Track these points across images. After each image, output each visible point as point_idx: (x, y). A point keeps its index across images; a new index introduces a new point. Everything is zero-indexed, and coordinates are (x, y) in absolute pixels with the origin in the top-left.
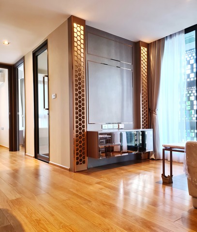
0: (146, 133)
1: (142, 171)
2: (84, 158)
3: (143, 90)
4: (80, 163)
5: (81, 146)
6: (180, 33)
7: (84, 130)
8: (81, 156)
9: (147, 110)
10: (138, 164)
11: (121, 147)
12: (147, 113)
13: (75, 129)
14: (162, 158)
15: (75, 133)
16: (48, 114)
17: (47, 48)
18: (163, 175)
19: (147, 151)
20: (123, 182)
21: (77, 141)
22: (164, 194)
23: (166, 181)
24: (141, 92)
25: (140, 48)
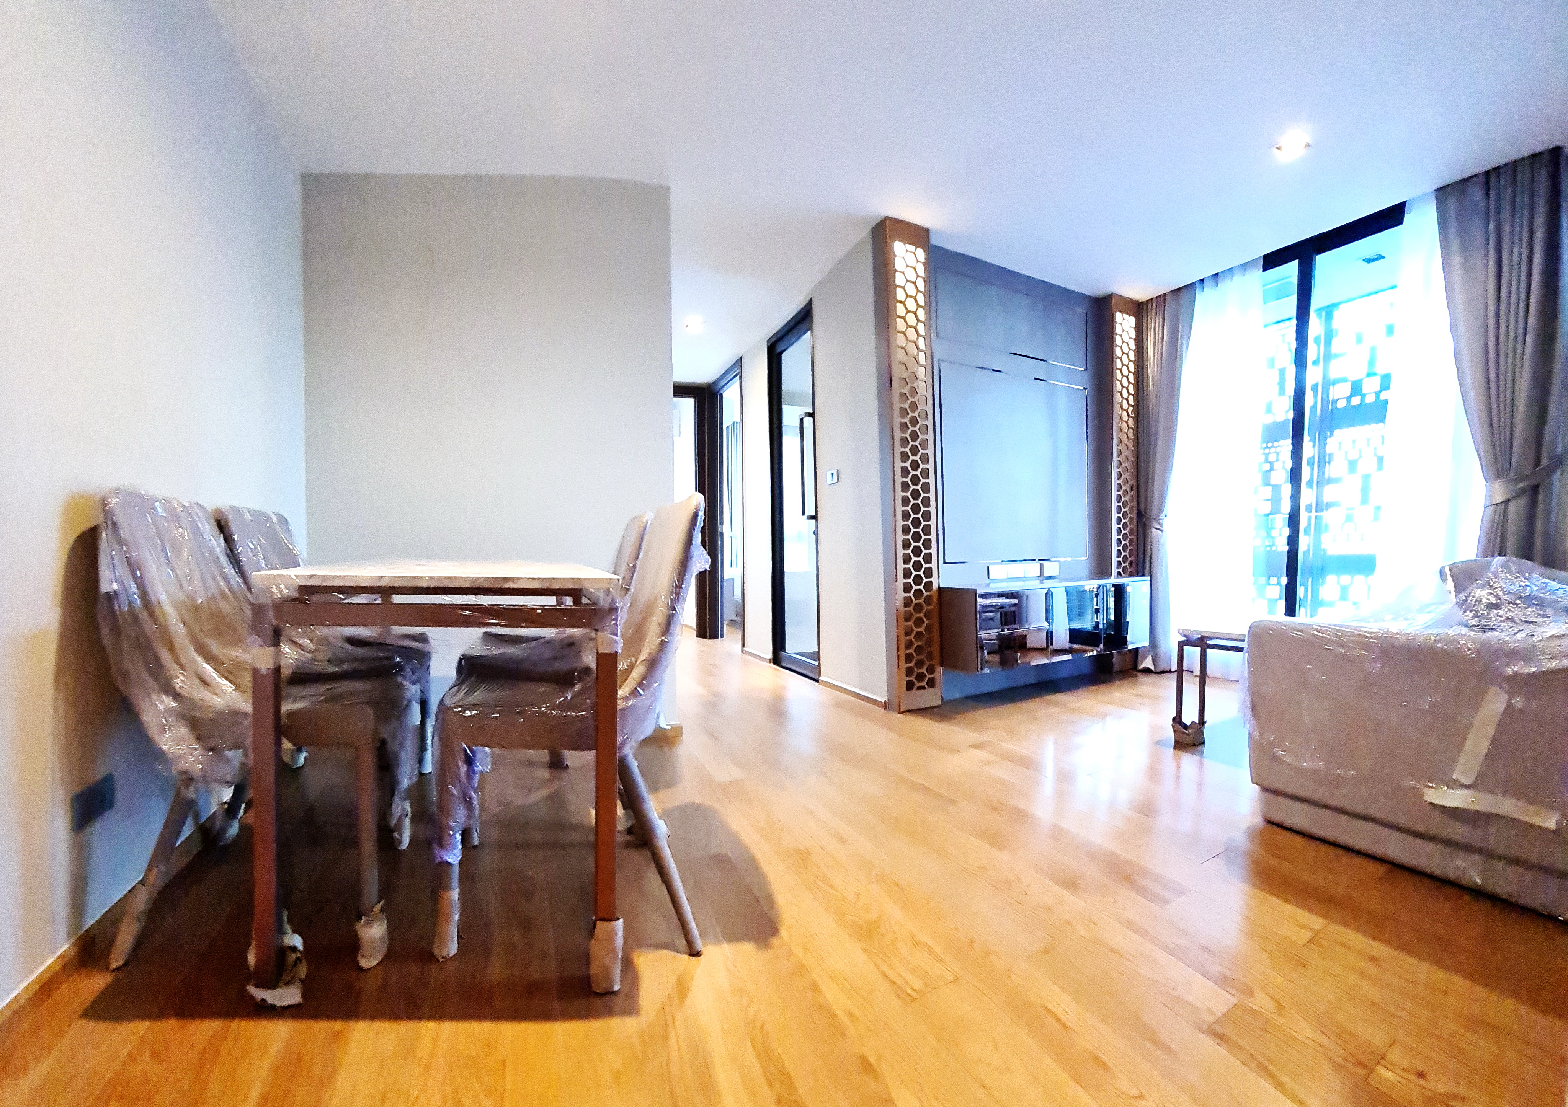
0: (1128, 589)
1: (1111, 708)
2: (931, 670)
3: (1120, 453)
4: (918, 684)
5: (919, 635)
6: (1245, 267)
7: (929, 585)
8: (920, 664)
9: (1134, 515)
10: (1102, 688)
11: (1050, 635)
12: (1134, 526)
13: (901, 580)
14: (1174, 667)
15: (902, 594)
16: (816, 533)
17: (810, 328)
18: (1177, 720)
19: (1130, 647)
20: (1055, 743)
21: (907, 619)
22: (1178, 777)
23: (1183, 738)
24: (1115, 458)
25: (1113, 317)
